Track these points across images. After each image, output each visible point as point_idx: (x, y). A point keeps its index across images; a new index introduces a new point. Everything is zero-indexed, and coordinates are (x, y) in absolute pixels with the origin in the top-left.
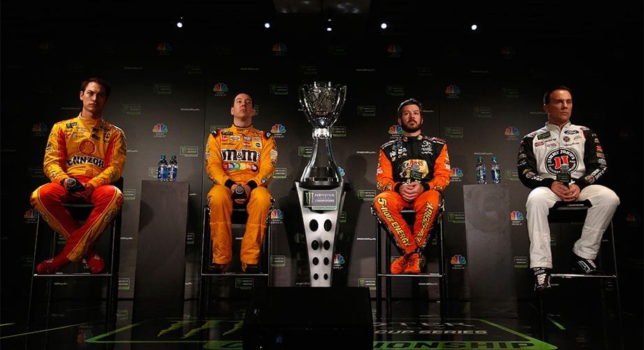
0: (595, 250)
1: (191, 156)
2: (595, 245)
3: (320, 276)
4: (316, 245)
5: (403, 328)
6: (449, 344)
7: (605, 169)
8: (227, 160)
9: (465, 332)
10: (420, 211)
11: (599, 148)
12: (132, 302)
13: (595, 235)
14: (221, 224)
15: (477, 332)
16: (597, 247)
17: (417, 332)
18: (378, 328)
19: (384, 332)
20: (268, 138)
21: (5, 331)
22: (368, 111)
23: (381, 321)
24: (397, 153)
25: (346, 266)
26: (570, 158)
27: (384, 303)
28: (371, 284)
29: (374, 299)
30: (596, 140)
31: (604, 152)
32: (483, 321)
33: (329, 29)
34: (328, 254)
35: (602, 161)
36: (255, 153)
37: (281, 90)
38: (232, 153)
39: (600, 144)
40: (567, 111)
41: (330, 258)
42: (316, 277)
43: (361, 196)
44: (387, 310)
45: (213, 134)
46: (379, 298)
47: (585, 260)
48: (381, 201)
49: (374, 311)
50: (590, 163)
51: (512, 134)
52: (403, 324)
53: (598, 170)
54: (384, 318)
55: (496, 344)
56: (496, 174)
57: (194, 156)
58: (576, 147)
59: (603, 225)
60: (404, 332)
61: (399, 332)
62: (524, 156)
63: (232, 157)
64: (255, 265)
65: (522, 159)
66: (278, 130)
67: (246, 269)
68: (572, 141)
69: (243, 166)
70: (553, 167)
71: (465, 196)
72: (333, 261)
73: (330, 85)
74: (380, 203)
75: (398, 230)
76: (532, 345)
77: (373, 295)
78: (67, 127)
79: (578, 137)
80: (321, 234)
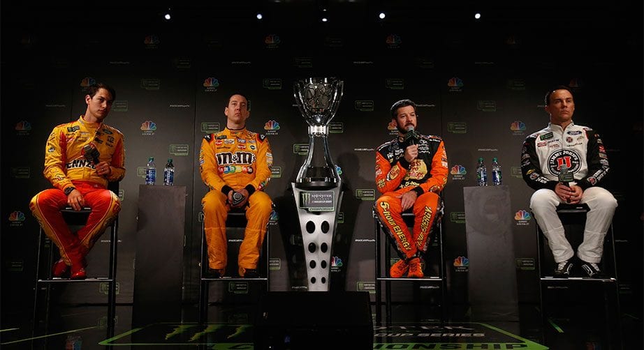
0: (598, 254)
1: (181, 154)
2: (597, 248)
3: (318, 280)
4: (313, 248)
5: (404, 331)
6: (446, 345)
7: (607, 170)
8: (222, 164)
9: (463, 335)
10: (419, 214)
11: (602, 149)
12: (132, 307)
13: (597, 239)
14: (215, 229)
15: (475, 335)
16: (600, 250)
17: (415, 335)
18: (378, 332)
19: (384, 335)
20: (262, 140)
21: (5, 336)
22: (366, 105)
23: (381, 325)
24: (394, 154)
25: (344, 268)
26: (573, 159)
27: (383, 307)
28: (370, 287)
29: (373, 303)
30: (599, 141)
31: (607, 153)
32: (484, 325)
33: (325, 20)
34: (326, 257)
35: (604, 162)
36: (250, 155)
37: (275, 85)
38: (228, 156)
39: (604, 145)
40: (567, 109)
41: (328, 260)
42: (313, 280)
43: (359, 195)
44: (387, 314)
45: (207, 139)
46: (378, 303)
47: (588, 264)
48: (383, 204)
49: (374, 315)
50: (593, 164)
51: (518, 129)
52: (403, 328)
53: (600, 171)
54: (383, 322)
55: (491, 345)
56: (498, 176)
57: (184, 154)
58: (578, 147)
59: (604, 228)
60: (403, 335)
61: (398, 335)
62: (527, 156)
63: (228, 161)
64: (254, 270)
65: (526, 159)
66: (271, 127)
67: (245, 274)
68: (575, 141)
69: (239, 169)
70: (555, 169)
71: (465, 199)
72: (331, 264)
73: (326, 81)
74: (383, 206)
75: (400, 234)
76: (526, 346)
77: (373, 299)
78: (69, 131)
79: (581, 137)
80: (318, 236)
